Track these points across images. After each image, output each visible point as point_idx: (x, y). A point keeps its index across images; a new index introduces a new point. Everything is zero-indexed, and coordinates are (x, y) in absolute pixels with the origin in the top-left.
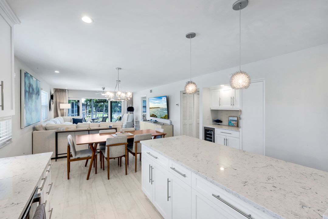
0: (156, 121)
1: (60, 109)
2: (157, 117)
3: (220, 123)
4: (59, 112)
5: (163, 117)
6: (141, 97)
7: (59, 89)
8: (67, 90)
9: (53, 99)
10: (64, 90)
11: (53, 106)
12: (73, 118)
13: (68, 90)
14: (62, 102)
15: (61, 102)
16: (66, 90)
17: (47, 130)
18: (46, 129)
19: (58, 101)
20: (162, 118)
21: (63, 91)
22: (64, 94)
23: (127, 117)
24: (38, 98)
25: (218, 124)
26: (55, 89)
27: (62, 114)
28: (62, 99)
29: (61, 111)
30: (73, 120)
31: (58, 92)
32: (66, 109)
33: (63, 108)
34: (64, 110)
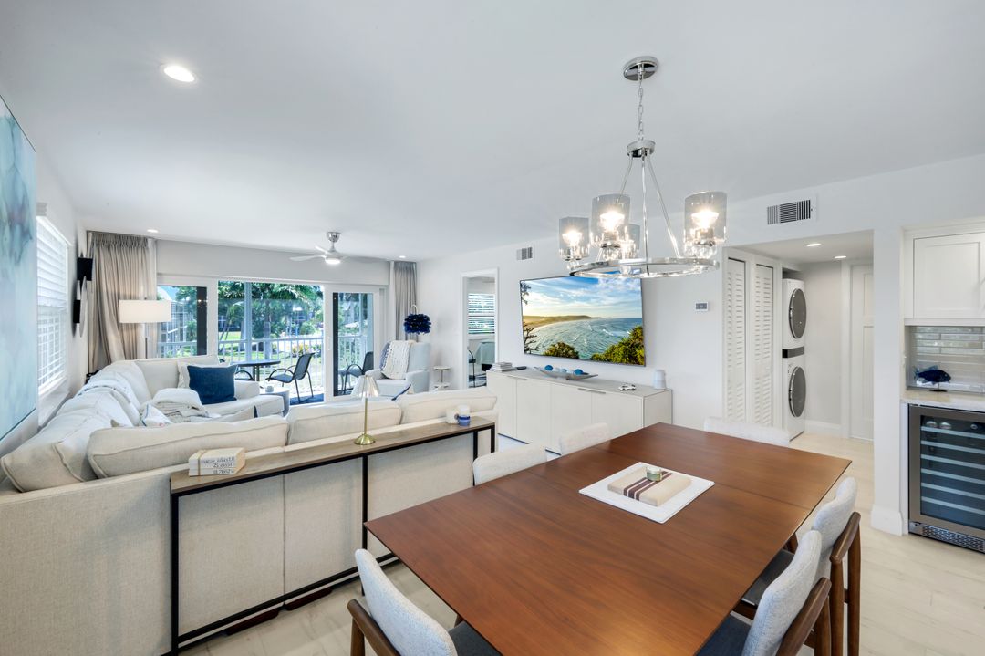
0: (579, 371)
1: (121, 327)
2: (576, 356)
3: (943, 385)
4: (114, 341)
5: (601, 354)
6: (464, 278)
7: (116, 235)
8: (150, 241)
9: (89, 278)
10: (138, 239)
12: (189, 368)
13: (156, 242)
14: (128, 293)
15: (122, 292)
16: (145, 240)
17: (95, 476)
18: (91, 474)
19: (108, 287)
20: (600, 360)
21: (131, 243)
22: (137, 256)
24: (21, 252)
25: (936, 386)
26: (91, 234)
27: (127, 351)
28: (129, 279)
29: (125, 333)
30: (190, 375)
31: (108, 247)
32: (149, 326)
33: (133, 322)
34: (139, 329)
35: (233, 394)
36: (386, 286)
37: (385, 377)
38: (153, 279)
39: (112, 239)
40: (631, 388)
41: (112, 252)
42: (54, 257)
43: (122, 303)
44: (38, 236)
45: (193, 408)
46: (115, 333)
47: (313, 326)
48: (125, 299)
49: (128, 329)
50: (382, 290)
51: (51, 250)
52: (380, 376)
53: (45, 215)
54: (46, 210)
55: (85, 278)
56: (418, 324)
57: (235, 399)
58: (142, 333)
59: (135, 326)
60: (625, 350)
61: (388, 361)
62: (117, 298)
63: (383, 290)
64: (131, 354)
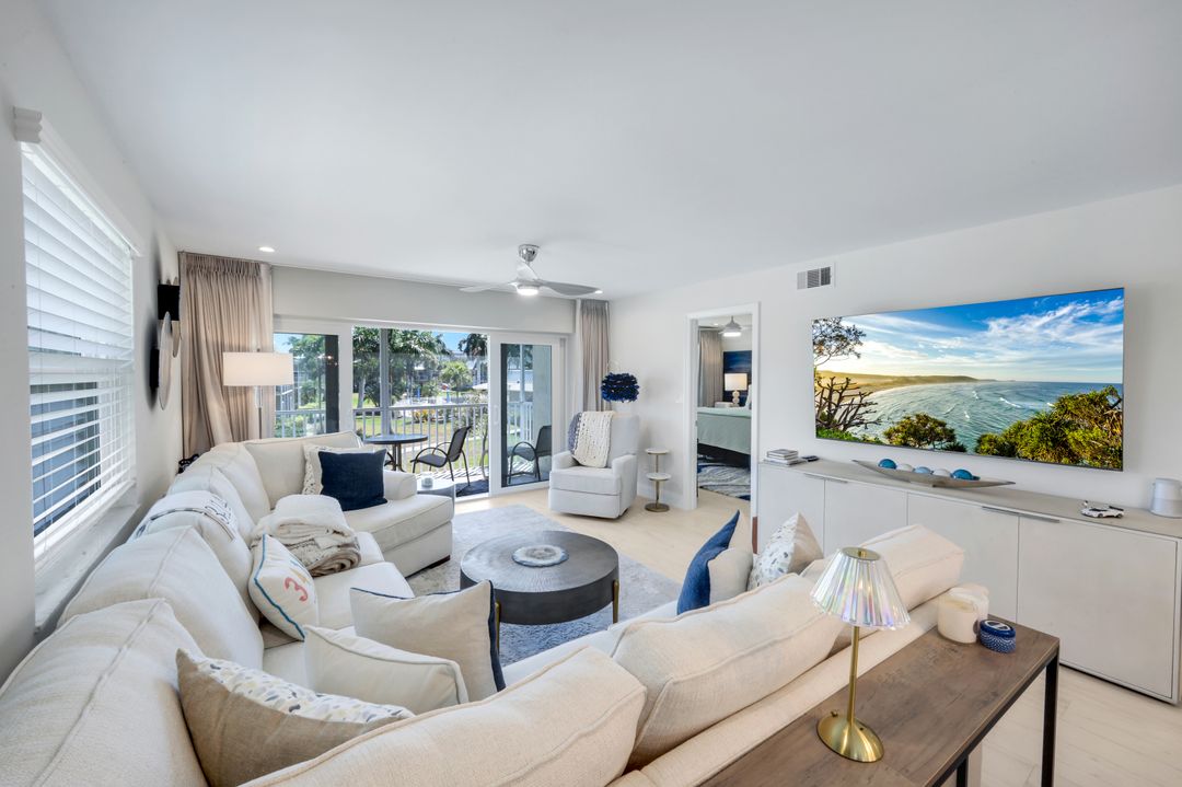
1: (226, 392)
4: (216, 410)
6: (693, 321)
7: (218, 259)
8: (263, 269)
9: (175, 316)
10: (247, 264)
11: (172, 369)
12: (321, 454)
13: (272, 269)
14: (235, 342)
15: (226, 342)
16: (257, 265)
19: (208, 334)
21: (237, 271)
22: (246, 290)
23: (606, 428)
26: (183, 257)
27: (235, 426)
28: (236, 322)
29: (232, 400)
30: (322, 466)
31: (207, 276)
32: (264, 390)
33: (243, 385)
34: (250, 394)
35: (382, 494)
36: (568, 335)
37: (577, 464)
38: (269, 323)
39: (213, 264)
40: (1115, 513)
41: (214, 284)
42: (104, 269)
43: (227, 356)
44: (27, 192)
45: (335, 532)
46: (218, 399)
47: (438, 388)
48: (231, 350)
49: (235, 395)
50: (563, 341)
51: (88, 248)
52: (570, 461)
53: (37, 141)
54: (39, 129)
55: (167, 315)
56: (621, 388)
57: (385, 501)
58: (255, 402)
59: (245, 390)
60: (1043, 430)
61: (580, 440)
62: (220, 349)
63: (565, 340)
64: (240, 433)
